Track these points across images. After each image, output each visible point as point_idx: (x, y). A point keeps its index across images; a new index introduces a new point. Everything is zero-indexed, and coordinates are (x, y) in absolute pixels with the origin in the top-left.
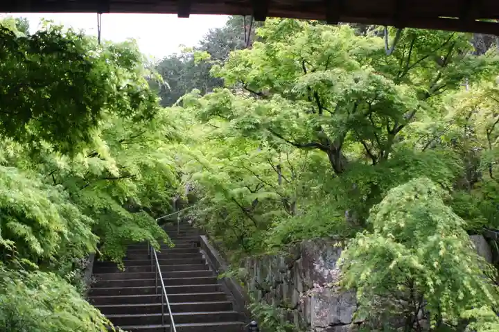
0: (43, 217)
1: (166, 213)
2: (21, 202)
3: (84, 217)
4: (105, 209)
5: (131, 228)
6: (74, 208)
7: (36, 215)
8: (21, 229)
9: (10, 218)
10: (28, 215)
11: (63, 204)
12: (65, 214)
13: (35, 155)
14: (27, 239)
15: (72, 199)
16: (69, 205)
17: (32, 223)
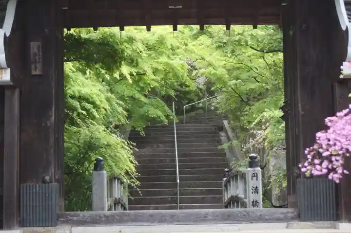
0: (98, 101)
1: (196, 100)
2: (87, 94)
3: (118, 101)
4: (132, 97)
5: (149, 109)
6: (113, 96)
7: (95, 99)
8: (88, 106)
9: (82, 101)
10: (91, 100)
11: (106, 94)
12: (108, 100)
13: (98, 75)
14: (91, 111)
15: (111, 91)
16: (109, 94)
17: (93, 103)
